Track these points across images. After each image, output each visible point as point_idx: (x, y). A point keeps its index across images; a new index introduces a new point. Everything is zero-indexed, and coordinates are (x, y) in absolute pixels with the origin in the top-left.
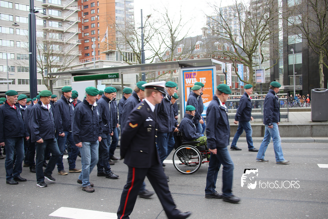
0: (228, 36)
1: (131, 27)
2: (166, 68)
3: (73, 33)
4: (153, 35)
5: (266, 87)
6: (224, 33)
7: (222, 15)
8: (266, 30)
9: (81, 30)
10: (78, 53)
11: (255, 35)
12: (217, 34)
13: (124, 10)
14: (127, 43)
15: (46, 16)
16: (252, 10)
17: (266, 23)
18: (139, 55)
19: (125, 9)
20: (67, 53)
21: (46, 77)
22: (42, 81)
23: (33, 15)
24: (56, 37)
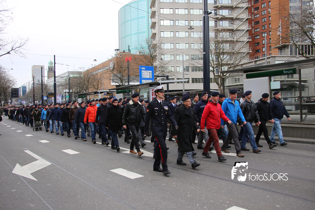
1: (309, 15)
3: (243, 30)
9: (251, 26)
10: (249, 50)
14: (304, 35)
15: (218, 16)
20: (238, 50)
21: (217, 76)
22: (213, 80)
23: (207, 17)
24: (226, 36)
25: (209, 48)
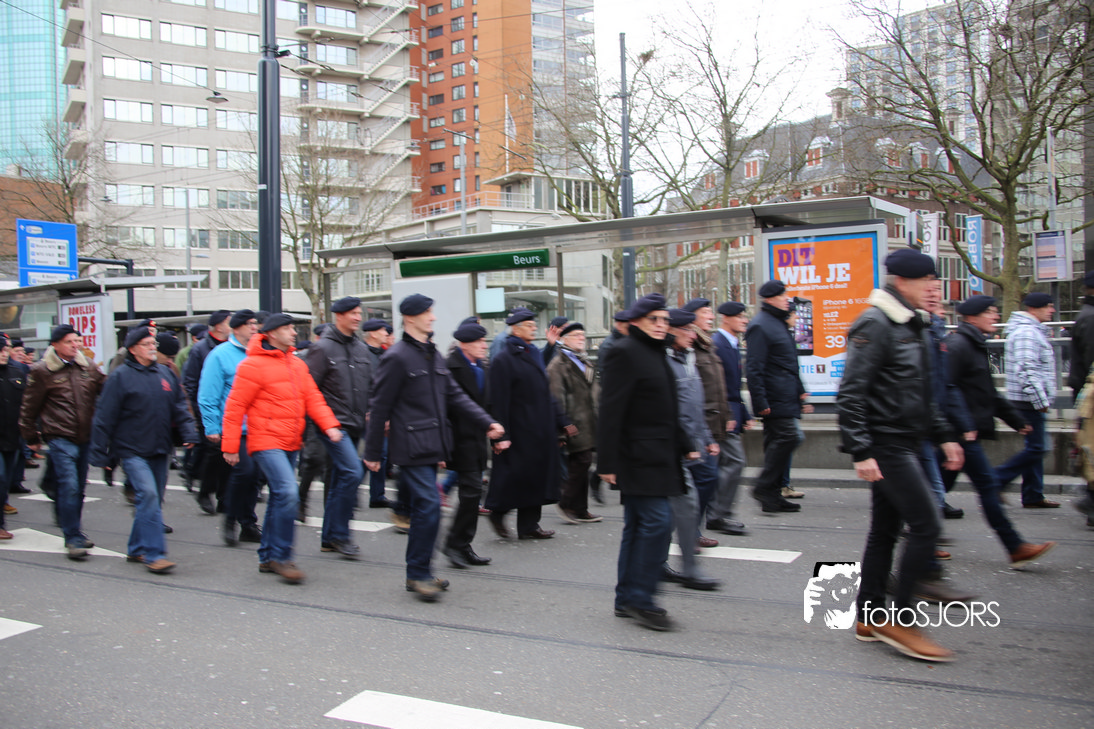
0: (927, 115)
1: (584, 93)
2: (703, 231)
3: (394, 120)
4: (661, 120)
5: (1067, 296)
6: (913, 105)
7: (904, 41)
8: (1070, 89)
9: (418, 107)
10: (410, 185)
11: (1026, 110)
12: (885, 109)
13: (562, 39)
14: (574, 150)
15: (310, 66)
16: (1015, 19)
17: (1073, 63)
18: (612, 189)
19: (564, 37)
20: (376, 181)
21: (306, 265)
22: (295, 278)
23: (273, 64)
24: (339, 132)
25: (279, 167)
